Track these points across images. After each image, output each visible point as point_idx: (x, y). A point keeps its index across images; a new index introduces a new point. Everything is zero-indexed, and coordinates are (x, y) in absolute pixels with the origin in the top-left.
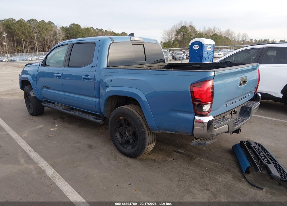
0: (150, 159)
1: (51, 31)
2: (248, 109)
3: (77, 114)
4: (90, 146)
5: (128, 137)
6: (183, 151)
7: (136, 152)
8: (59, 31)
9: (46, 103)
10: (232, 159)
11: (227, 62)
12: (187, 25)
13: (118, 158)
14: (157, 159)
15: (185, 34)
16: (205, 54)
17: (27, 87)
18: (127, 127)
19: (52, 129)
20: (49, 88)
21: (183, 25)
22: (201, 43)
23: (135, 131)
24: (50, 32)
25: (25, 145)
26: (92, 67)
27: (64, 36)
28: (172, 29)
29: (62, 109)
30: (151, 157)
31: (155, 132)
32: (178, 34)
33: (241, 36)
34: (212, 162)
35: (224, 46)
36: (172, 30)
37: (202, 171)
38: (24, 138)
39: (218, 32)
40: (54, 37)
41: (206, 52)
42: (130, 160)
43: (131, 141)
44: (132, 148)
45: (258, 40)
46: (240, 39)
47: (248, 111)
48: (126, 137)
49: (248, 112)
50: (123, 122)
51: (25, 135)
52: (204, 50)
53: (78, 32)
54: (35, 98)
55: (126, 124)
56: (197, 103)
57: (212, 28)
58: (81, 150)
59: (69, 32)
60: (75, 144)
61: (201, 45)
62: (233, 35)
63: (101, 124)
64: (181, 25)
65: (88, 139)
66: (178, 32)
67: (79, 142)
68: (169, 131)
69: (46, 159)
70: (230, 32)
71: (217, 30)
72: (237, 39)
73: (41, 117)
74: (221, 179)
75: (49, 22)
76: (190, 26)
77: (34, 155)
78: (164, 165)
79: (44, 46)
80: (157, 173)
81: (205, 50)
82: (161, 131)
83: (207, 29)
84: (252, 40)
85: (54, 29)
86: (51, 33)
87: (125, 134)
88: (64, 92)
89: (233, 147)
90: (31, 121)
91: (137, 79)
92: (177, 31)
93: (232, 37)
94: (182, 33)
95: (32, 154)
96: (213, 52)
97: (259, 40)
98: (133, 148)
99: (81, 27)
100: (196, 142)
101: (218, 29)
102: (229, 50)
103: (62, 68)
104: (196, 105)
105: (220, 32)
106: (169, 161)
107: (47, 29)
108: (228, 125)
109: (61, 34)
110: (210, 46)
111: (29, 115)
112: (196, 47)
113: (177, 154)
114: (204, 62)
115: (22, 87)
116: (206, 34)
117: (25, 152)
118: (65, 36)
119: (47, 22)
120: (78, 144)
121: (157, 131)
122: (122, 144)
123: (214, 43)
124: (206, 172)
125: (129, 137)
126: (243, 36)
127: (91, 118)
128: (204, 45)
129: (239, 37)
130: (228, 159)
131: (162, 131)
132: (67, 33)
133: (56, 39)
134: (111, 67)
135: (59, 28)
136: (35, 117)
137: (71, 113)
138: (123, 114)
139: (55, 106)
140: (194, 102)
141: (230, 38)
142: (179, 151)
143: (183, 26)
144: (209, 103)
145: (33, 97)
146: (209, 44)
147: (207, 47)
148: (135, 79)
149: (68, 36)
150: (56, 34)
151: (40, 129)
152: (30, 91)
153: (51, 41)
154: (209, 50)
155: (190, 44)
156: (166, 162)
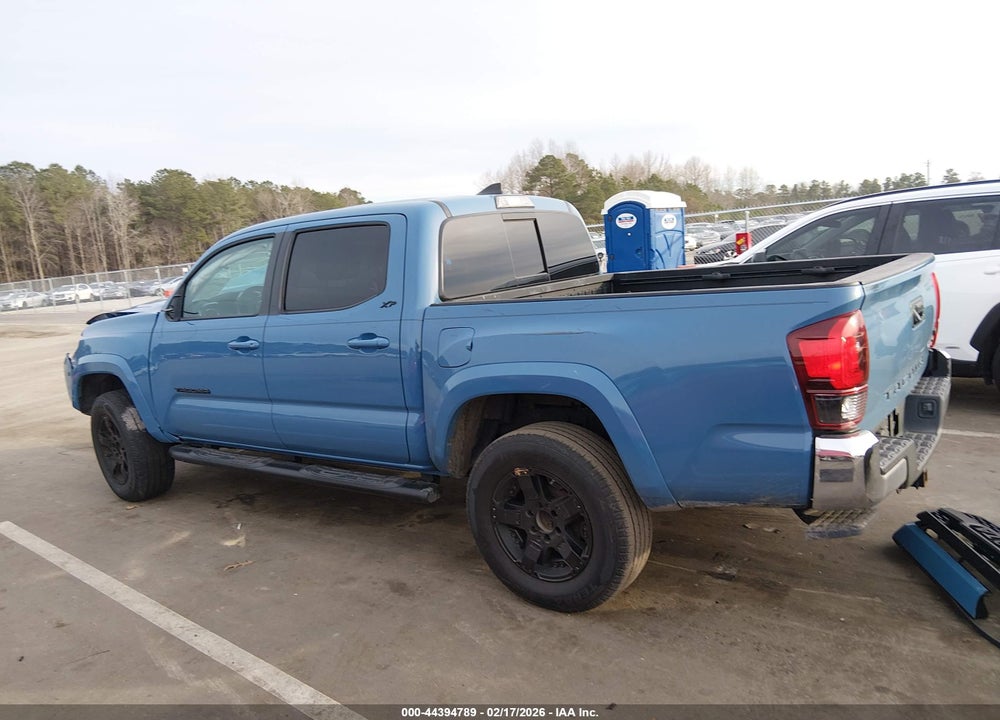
0: (635, 611)
1: (87, 198)
2: (929, 404)
3: (327, 475)
4: (399, 588)
5: (547, 537)
6: (733, 571)
7: (590, 589)
8: (114, 197)
9: (190, 451)
10: (907, 579)
11: (773, 259)
12: (560, 154)
13: (520, 619)
14: (659, 607)
15: (559, 183)
16: (658, 242)
17: (106, 400)
18: (544, 500)
19: (230, 543)
20: (205, 393)
21: (546, 152)
22: (642, 206)
23: (579, 514)
24: (84, 205)
25: (156, 609)
26: (385, 305)
27: (134, 214)
28: (510, 169)
29: (259, 464)
30: (636, 602)
31: (662, 508)
32: (530, 182)
33: (737, 176)
34: (848, 597)
35: (703, 214)
36: (511, 171)
37: (832, 629)
38: (137, 585)
39: (662, 169)
40: (97, 219)
41: (661, 236)
42: (567, 621)
43: (565, 550)
44: (569, 575)
45: (790, 186)
46: (735, 188)
47: (930, 409)
48: (542, 538)
49: (931, 413)
50: (528, 486)
51: (137, 573)
52: (652, 227)
53: (184, 197)
54: (145, 434)
55: (538, 491)
56: (820, 393)
57: (640, 157)
58: (374, 605)
59: (151, 200)
60: (342, 587)
61: (642, 212)
62: (712, 176)
63: (431, 501)
64: (540, 153)
65: (380, 562)
66: (531, 177)
67: (352, 579)
68: (715, 500)
69: (262, 652)
70: (701, 166)
71: (657, 164)
72: (723, 187)
73: (163, 503)
74: (906, 648)
75: (79, 168)
76: (569, 155)
77: (207, 642)
78: (694, 625)
79: (63, 252)
80: (684, 657)
81: (655, 227)
82: (684, 504)
83: (624, 161)
84: (773, 186)
85: (97, 194)
86: (88, 206)
87: (535, 528)
88: (271, 400)
89: (896, 537)
90: (131, 520)
91: (573, 331)
92: (528, 174)
93: (708, 182)
94: (544, 179)
95: (197, 640)
96: (683, 233)
97: (796, 186)
98: (575, 574)
99: (194, 179)
100: (820, 529)
101: (659, 159)
102: (710, 225)
103: (261, 320)
104: (817, 399)
105: (668, 168)
106: (705, 611)
107: (71, 194)
108: (906, 458)
109: (124, 208)
110: (669, 216)
111: (115, 502)
112: (626, 222)
113: (720, 581)
114: (658, 266)
115: (83, 402)
116: (624, 179)
117: (170, 638)
118: (137, 212)
119: (70, 168)
120: (354, 586)
121: (669, 505)
122: (527, 567)
123: (684, 205)
124: (846, 630)
125: (552, 538)
126: (743, 178)
127: (388, 485)
128: (652, 213)
129: (729, 180)
130: (895, 580)
131: (688, 502)
132: (144, 204)
133: (105, 227)
134: (457, 301)
135: (114, 190)
136: (142, 504)
137: (304, 473)
138: (528, 457)
139: (229, 458)
140: (809, 391)
141: (701, 186)
142: (720, 569)
143: (547, 156)
144: (856, 389)
145: (133, 432)
146: (667, 209)
147: (661, 217)
148: (567, 331)
149: (148, 214)
150: (104, 211)
151: (183, 544)
152: (123, 411)
153: (89, 235)
154: (670, 226)
155: (604, 212)
156: (698, 613)
